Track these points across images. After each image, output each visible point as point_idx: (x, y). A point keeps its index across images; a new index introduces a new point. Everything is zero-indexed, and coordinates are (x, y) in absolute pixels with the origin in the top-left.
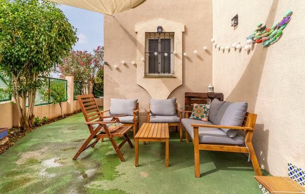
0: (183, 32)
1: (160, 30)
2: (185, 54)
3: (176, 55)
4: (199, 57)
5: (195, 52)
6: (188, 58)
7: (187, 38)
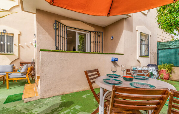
0: (19, 34)
1: (5, 32)
2: (20, 44)
3: (15, 44)
4: (28, 46)
5: (25, 44)
6: (22, 46)
7: (21, 37)
